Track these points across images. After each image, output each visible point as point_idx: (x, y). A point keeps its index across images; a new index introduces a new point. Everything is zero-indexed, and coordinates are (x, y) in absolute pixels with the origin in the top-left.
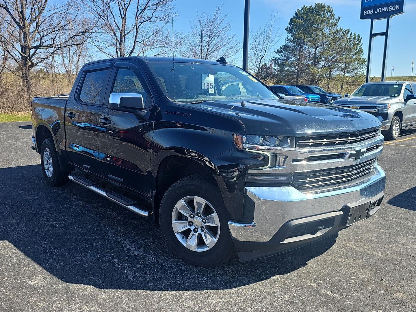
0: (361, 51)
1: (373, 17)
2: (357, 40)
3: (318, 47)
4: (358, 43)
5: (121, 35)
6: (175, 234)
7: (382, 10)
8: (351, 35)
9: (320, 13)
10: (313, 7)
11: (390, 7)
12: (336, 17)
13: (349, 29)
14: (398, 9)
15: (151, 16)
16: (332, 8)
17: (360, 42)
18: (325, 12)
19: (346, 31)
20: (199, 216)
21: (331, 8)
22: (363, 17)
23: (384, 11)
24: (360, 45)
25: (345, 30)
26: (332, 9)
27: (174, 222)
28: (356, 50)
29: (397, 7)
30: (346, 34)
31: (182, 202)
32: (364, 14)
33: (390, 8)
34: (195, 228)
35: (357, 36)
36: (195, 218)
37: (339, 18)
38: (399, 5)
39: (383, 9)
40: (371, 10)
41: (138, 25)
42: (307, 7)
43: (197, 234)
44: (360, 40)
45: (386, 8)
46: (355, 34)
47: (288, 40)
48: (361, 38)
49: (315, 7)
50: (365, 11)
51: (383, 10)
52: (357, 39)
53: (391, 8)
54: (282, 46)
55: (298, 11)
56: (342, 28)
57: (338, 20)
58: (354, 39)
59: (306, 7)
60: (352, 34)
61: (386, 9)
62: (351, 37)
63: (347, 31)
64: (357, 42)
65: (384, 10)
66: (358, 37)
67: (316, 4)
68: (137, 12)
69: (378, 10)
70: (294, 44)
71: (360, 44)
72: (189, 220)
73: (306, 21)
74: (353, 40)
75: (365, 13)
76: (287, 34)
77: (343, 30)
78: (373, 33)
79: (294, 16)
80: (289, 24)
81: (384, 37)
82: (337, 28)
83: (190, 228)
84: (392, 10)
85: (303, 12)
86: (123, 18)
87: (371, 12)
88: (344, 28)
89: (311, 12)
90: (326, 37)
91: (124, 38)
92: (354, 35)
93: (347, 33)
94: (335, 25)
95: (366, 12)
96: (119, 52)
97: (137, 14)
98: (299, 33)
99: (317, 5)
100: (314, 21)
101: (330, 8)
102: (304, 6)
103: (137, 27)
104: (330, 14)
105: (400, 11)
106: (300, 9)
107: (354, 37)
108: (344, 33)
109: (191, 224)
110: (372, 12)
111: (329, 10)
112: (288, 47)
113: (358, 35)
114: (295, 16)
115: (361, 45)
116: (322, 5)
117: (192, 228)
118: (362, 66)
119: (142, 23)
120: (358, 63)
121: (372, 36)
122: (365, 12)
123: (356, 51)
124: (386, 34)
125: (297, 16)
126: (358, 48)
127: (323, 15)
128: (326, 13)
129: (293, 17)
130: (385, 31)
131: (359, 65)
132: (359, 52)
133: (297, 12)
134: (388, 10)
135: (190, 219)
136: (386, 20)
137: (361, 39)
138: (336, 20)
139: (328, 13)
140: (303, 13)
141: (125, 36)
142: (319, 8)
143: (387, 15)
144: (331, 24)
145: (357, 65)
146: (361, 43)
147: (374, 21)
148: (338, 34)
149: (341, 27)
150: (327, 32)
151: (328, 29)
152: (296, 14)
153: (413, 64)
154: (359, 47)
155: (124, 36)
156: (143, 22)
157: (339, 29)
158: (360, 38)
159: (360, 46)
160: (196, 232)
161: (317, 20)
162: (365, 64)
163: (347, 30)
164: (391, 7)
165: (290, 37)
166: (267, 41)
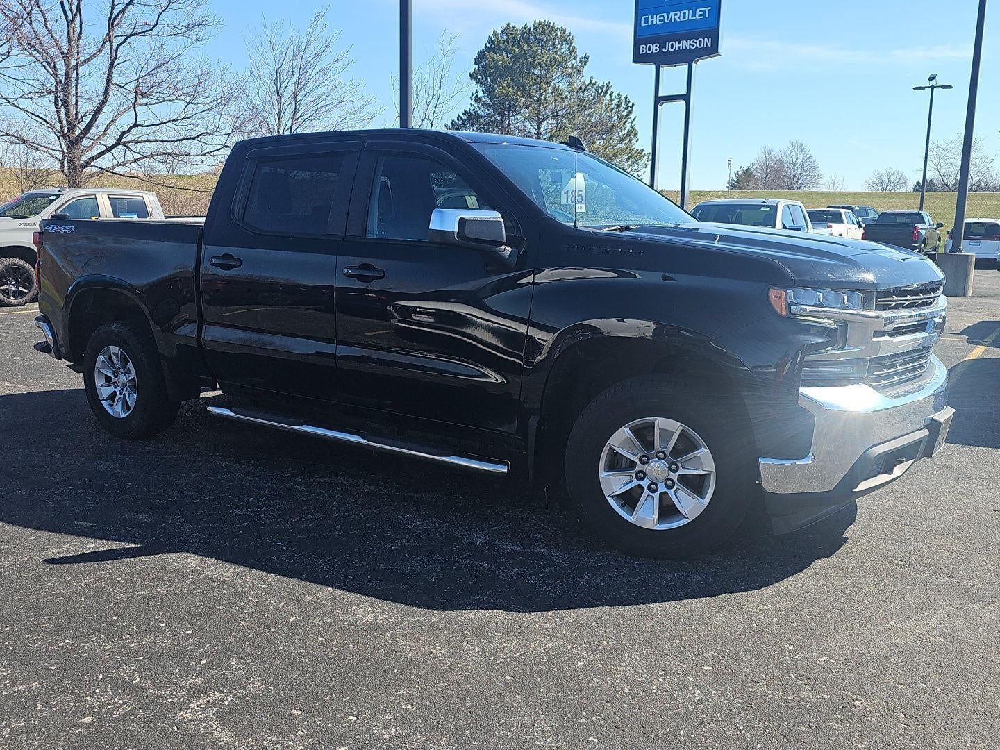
0: (633, 132)
1: (660, 60)
2: (624, 110)
3: (545, 119)
4: (626, 116)
5: (67, 65)
6: (608, 499)
7: (677, 45)
8: (611, 96)
9: (545, 42)
10: (530, 29)
11: (693, 42)
12: (580, 55)
13: (609, 83)
14: (710, 46)
15: (155, 22)
16: (572, 35)
17: (630, 113)
18: (557, 42)
19: (603, 86)
20: (660, 459)
21: (570, 33)
22: (638, 58)
23: (681, 48)
24: (632, 119)
25: (600, 85)
26: (571, 37)
27: (603, 474)
28: (625, 129)
29: (707, 42)
30: (602, 94)
31: (624, 432)
32: (641, 53)
33: (691, 43)
34: (652, 483)
35: (623, 99)
36: (652, 462)
37: (587, 58)
38: (710, 38)
39: (679, 43)
40: (655, 45)
41: (116, 42)
42: (514, 27)
43: (656, 495)
44: (630, 109)
45: (685, 41)
46: (619, 95)
47: (478, 100)
48: (633, 104)
49: (535, 29)
50: (641, 46)
51: (679, 47)
52: (623, 105)
53: (694, 44)
54: (463, 114)
55: (495, 34)
56: (594, 81)
57: (586, 62)
58: (618, 106)
59: (511, 26)
60: (614, 95)
61: (684, 45)
62: (612, 100)
63: (605, 89)
64: (625, 113)
65: (681, 45)
66: (626, 101)
67: (537, 21)
68: (113, 9)
69: (668, 46)
70: (488, 110)
71: (629, 118)
72: (637, 469)
73: (516, 58)
74: (617, 108)
75: (643, 51)
76: (474, 87)
77: (597, 85)
78: (660, 95)
79: (486, 46)
80: (476, 63)
81: (683, 103)
82: (582, 81)
83: (641, 483)
84: (697, 47)
85: (505, 38)
86: (69, 23)
87: (655, 48)
88: (599, 81)
89: (527, 40)
90: (562, 98)
91: (77, 74)
92: (617, 97)
93: (606, 93)
94: (579, 72)
95: (644, 49)
96: (63, 109)
97: (112, 14)
98: (504, 85)
99: (538, 25)
100: (534, 61)
101: (567, 33)
102: (509, 25)
103: (114, 48)
104: (568, 46)
105: (713, 50)
106: (499, 32)
107: (617, 100)
108: (600, 91)
109: (641, 475)
110: (656, 50)
111: (566, 38)
112: (478, 116)
113: (626, 97)
114: (488, 45)
115: (634, 120)
116: (549, 26)
117: (645, 483)
118: (636, 167)
119: (128, 37)
120: (628, 160)
121: (659, 100)
122: (643, 47)
123: (623, 133)
124: (686, 98)
125: (494, 45)
126: (628, 126)
127: (551, 48)
128: (558, 44)
129: (484, 48)
130: (684, 92)
131: (630, 162)
132: (628, 135)
133: (491, 36)
134: (688, 48)
135: (639, 467)
136: (686, 67)
137: (632, 107)
138: (581, 62)
139: (562, 44)
140: (507, 41)
141: (80, 69)
142: (543, 33)
143: (688, 57)
144: (572, 69)
145: (626, 164)
146: (632, 116)
147: (661, 69)
148: (587, 93)
149: (592, 78)
150: (563, 86)
151: (564, 81)
152: (491, 41)
153: (729, 164)
154: (630, 124)
155: (76, 67)
156: (131, 35)
157: (587, 83)
158: (630, 104)
159: (632, 123)
160: (655, 491)
161: (540, 59)
162: (642, 162)
163: (605, 84)
164: (695, 41)
165: (480, 94)
166: (435, 100)
